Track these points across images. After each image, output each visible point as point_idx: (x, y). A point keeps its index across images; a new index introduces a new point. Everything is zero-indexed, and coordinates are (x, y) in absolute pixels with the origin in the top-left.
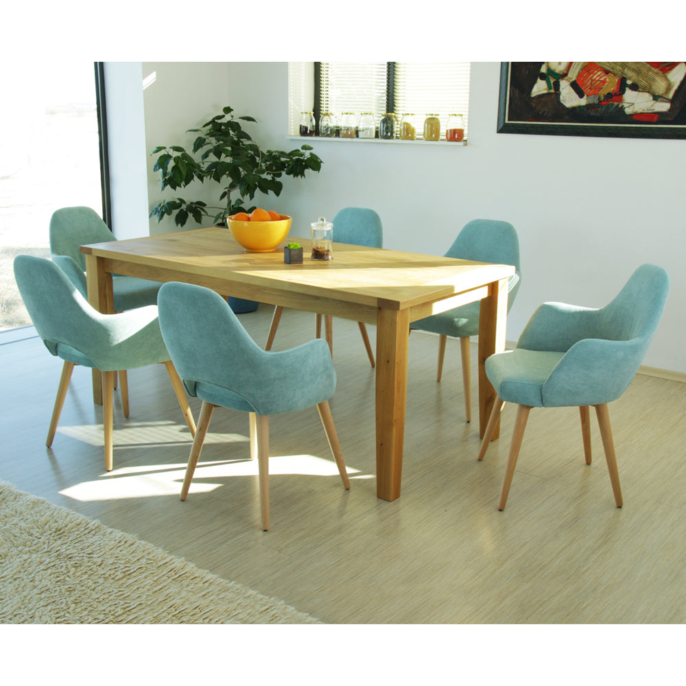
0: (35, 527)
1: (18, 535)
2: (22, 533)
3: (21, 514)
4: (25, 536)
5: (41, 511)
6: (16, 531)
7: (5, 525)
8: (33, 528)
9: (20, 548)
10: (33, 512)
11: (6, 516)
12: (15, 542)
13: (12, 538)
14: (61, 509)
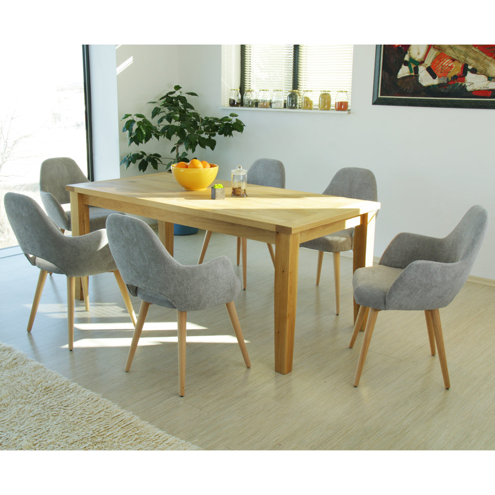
0: (32, 385)
1: (19, 390)
2: (22, 389)
3: (25, 375)
4: (24, 391)
5: (39, 373)
6: (18, 387)
7: (12, 382)
8: (30, 386)
9: (19, 400)
10: (33, 374)
11: (14, 376)
12: (16, 395)
13: (15, 392)
14: (52, 373)
